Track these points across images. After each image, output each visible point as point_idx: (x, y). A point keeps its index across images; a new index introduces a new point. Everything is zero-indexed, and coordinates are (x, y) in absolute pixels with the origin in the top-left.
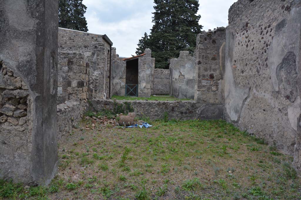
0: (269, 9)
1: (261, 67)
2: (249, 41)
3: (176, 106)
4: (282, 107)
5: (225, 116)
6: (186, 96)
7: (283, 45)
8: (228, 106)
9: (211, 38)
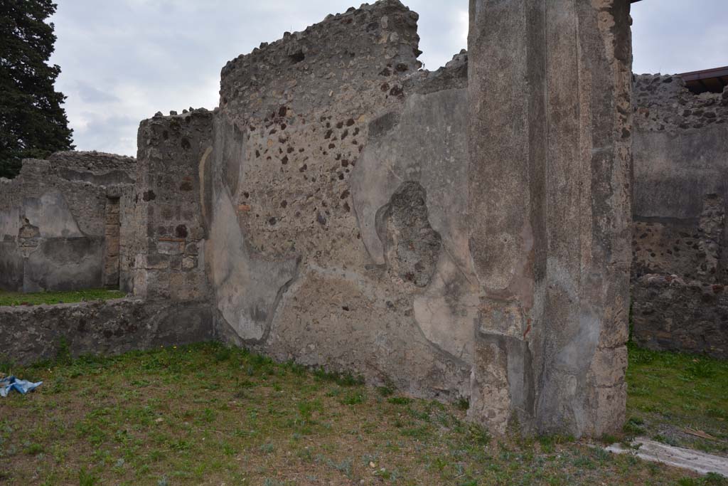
0: (349, 84)
1: (331, 211)
2: (290, 150)
3: (92, 315)
4: (395, 299)
5: (217, 331)
6: (43, 284)
7: (392, 166)
8: (226, 304)
9: (179, 133)
